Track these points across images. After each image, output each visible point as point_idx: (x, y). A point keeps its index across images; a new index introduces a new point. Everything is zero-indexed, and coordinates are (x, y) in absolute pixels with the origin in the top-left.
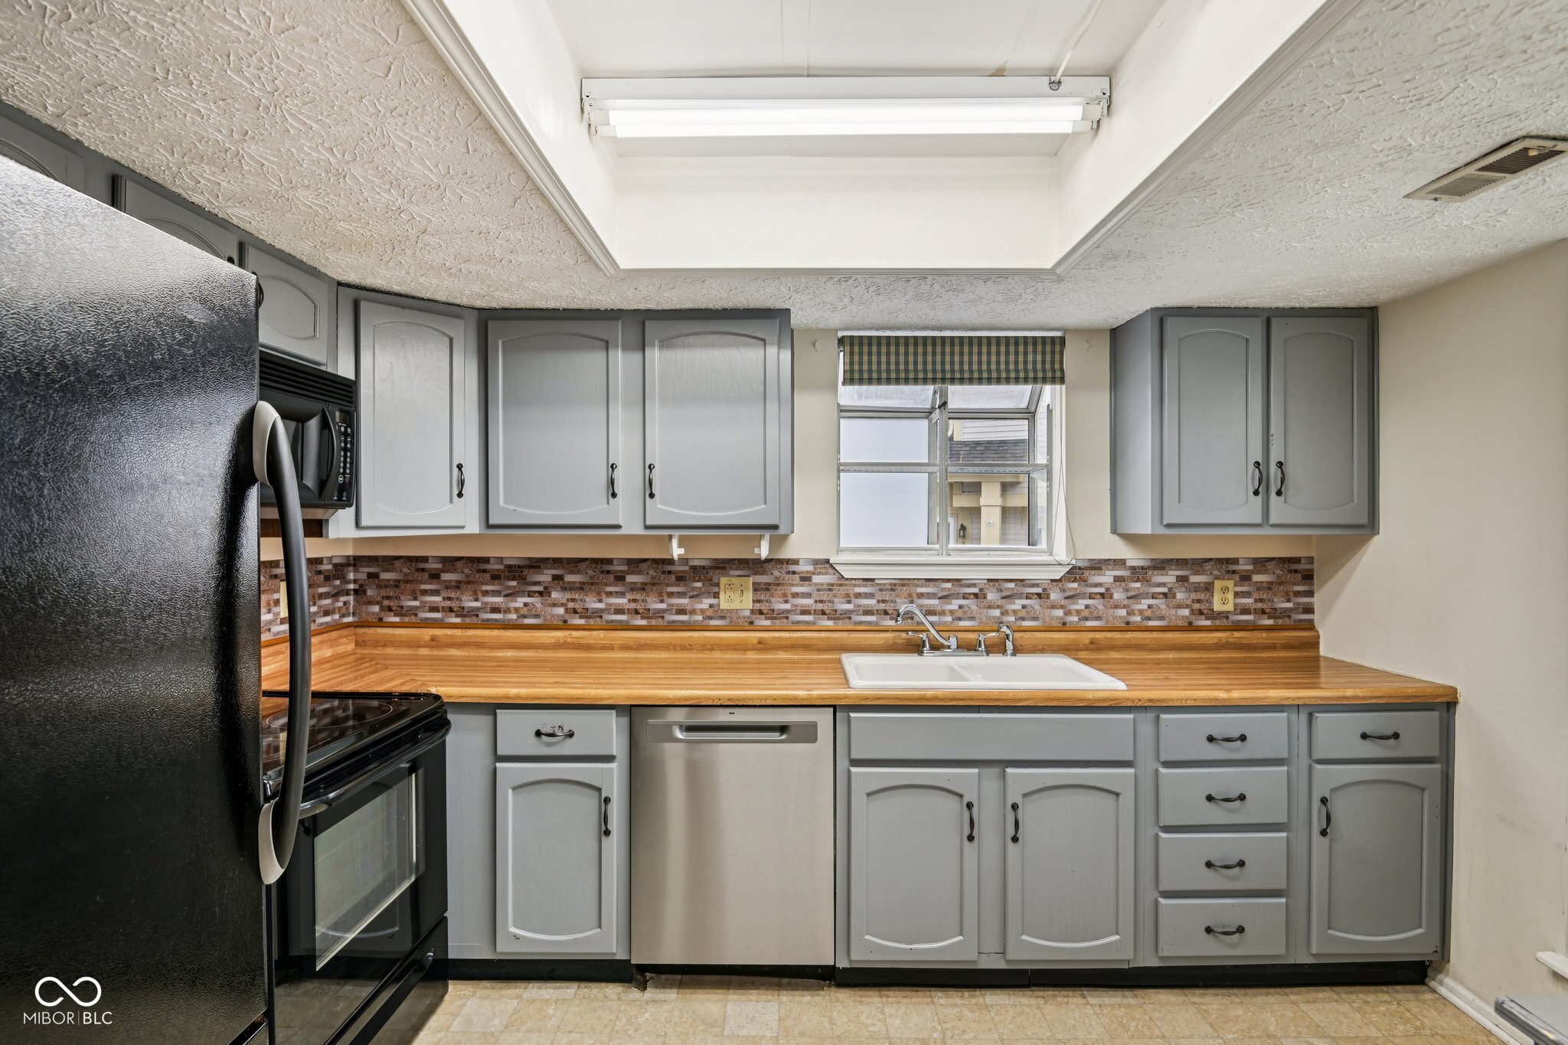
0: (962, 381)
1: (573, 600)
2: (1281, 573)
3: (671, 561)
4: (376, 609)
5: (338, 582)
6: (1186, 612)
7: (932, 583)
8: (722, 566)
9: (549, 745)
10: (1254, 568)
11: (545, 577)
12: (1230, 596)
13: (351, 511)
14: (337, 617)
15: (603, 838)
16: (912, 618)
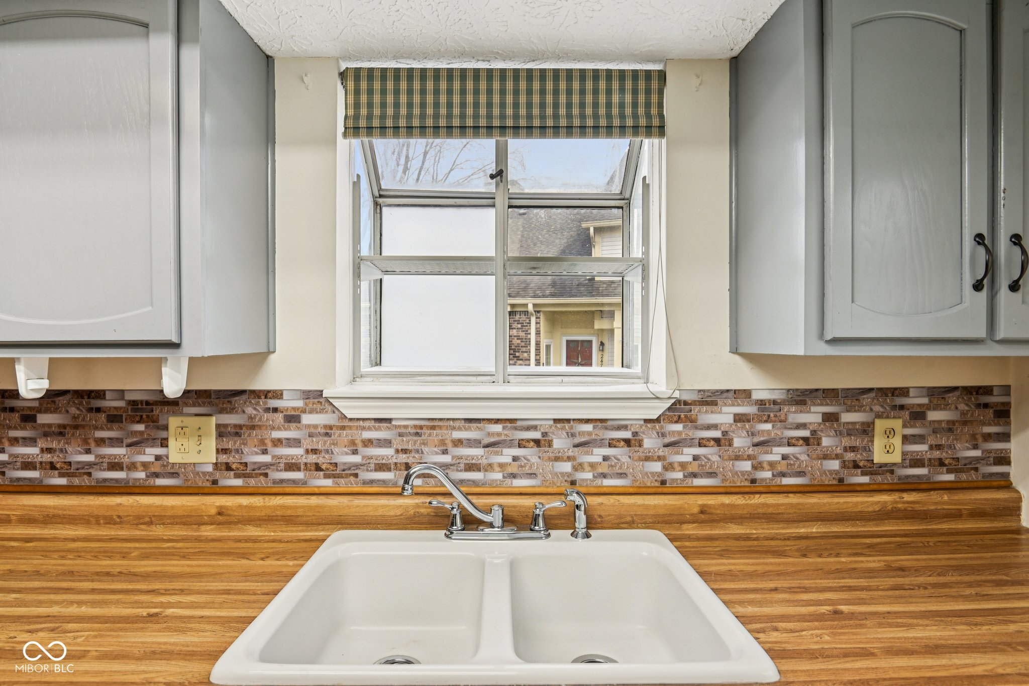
0: (529, 130)
2: (966, 408)
3: (100, 395)
6: (835, 465)
7: (474, 425)
8: (173, 400)
10: (930, 401)
12: (897, 441)
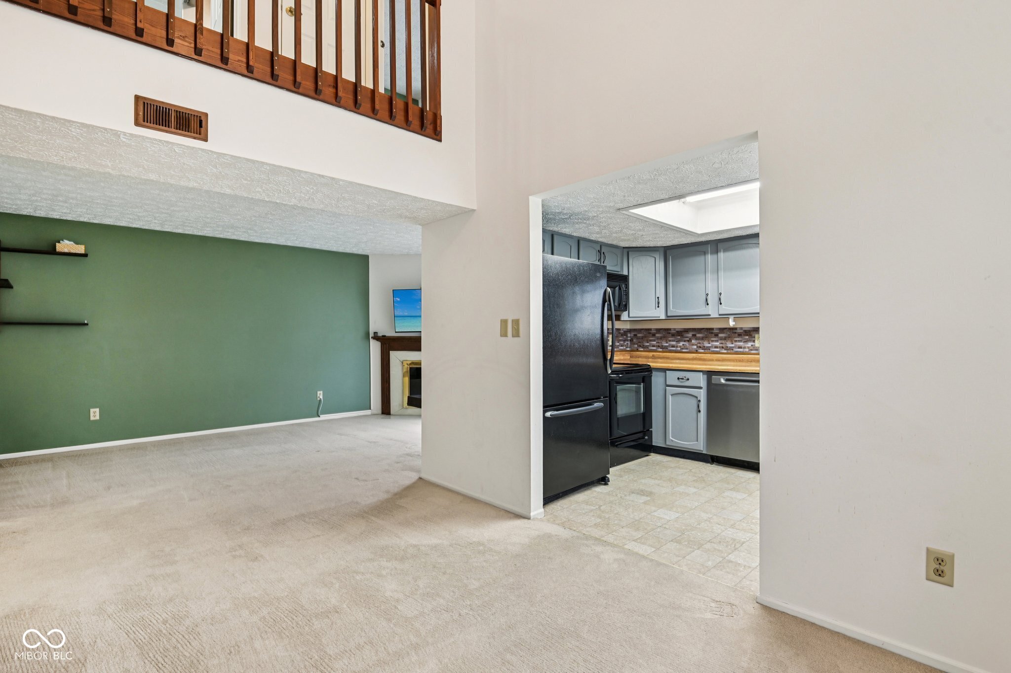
1: (699, 343)
3: (731, 328)
4: (636, 346)
5: (625, 337)
8: (756, 330)
9: (682, 382)
11: (690, 335)
13: (627, 312)
14: (625, 347)
15: (698, 413)
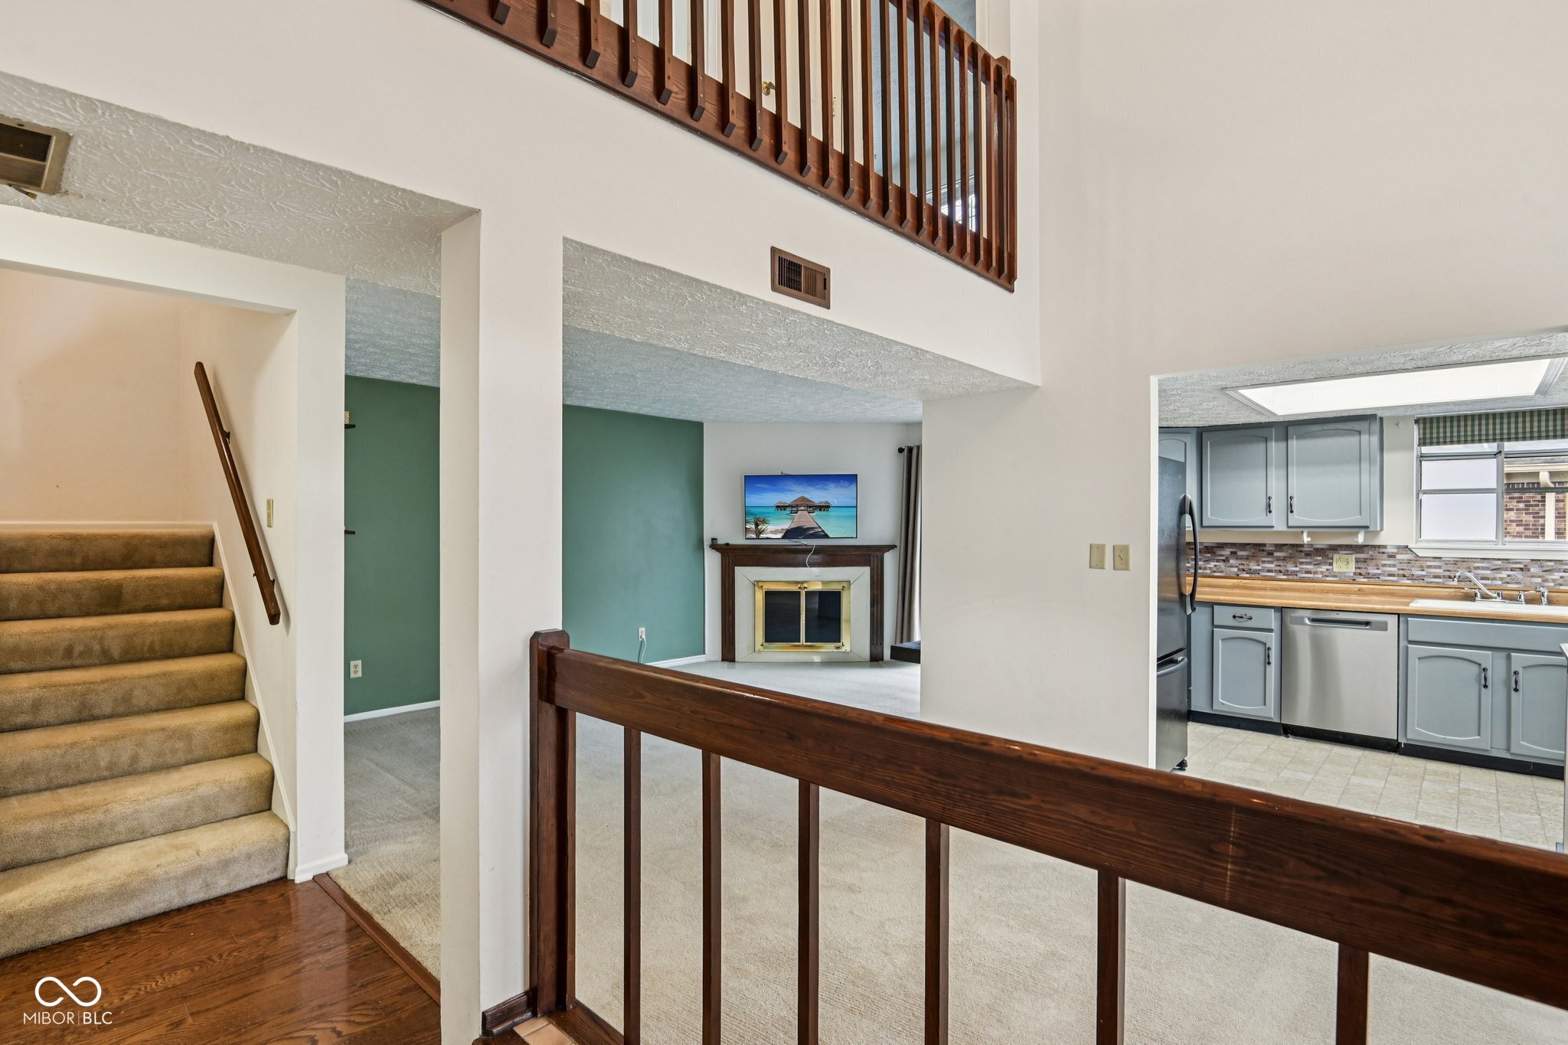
1: (1242, 564)
3: (1302, 546)
8: (1335, 548)
9: (1240, 622)
15: (1267, 666)
16: (1470, 581)
